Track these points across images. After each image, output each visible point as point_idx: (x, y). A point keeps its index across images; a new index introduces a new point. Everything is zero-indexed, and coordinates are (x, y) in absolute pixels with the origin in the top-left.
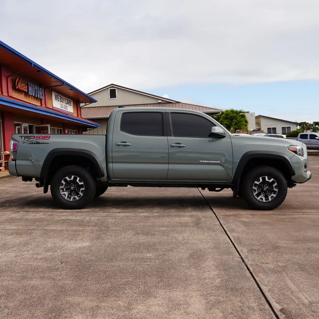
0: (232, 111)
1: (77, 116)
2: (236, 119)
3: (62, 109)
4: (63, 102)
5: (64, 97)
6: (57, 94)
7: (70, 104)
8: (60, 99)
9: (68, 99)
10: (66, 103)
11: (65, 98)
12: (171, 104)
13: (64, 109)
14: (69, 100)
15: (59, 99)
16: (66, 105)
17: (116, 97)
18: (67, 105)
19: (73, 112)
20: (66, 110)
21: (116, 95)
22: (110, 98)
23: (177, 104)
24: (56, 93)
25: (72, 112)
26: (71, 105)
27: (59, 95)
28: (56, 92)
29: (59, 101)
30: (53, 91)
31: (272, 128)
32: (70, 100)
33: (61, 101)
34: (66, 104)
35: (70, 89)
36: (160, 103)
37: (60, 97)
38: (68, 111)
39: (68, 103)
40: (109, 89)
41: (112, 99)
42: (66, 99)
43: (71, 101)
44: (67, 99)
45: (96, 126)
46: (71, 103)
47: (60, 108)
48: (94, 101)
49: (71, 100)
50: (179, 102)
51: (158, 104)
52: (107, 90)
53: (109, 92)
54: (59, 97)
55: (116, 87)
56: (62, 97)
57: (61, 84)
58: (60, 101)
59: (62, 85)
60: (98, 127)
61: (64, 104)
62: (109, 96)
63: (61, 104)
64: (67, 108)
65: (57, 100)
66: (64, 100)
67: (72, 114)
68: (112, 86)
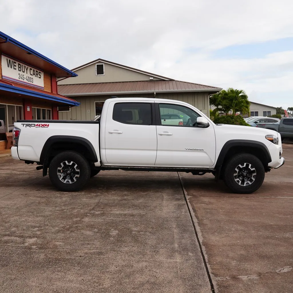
0: (232, 91)
1: (50, 91)
2: (236, 99)
3: (21, 80)
4: (24, 72)
5: (27, 67)
6: (11, 60)
7: (39, 76)
8: (19, 67)
9: (35, 70)
10: (32, 73)
11: (29, 68)
12: (164, 82)
13: (25, 81)
14: (37, 71)
15: (17, 67)
17: (103, 74)
18: (34, 77)
19: (43, 86)
20: (30, 82)
21: (104, 71)
22: (96, 74)
23: (171, 83)
24: (9, 59)
26: (40, 78)
27: (17, 63)
28: (9, 57)
29: (15, 69)
30: (3, 55)
31: (255, 112)
32: (39, 71)
33: (19, 70)
34: (31, 75)
36: (151, 81)
37: (19, 64)
40: (96, 64)
41: (99, 75)
42: (31, 69)
43: (40, 73)
44: (33, 69)
45: (74, 104)
46: (40, 75)
47: (19, 79)
48: (75, 76)
49: (41, 72)
50: (173, 80)
51: (149, 81)
52: (94, 65)
53: (96, 67)
54: (17, 65)
56: (23, 65)
58: (17, 69)
59: (5, 42)
60: (76, 105)
61: (27, 75)
62: (96, 72)
63: (19, 74)
64: (32, 81)
65: (11, 67)
66: (27, 70)
67: (43, 89)
68: (100, 62)
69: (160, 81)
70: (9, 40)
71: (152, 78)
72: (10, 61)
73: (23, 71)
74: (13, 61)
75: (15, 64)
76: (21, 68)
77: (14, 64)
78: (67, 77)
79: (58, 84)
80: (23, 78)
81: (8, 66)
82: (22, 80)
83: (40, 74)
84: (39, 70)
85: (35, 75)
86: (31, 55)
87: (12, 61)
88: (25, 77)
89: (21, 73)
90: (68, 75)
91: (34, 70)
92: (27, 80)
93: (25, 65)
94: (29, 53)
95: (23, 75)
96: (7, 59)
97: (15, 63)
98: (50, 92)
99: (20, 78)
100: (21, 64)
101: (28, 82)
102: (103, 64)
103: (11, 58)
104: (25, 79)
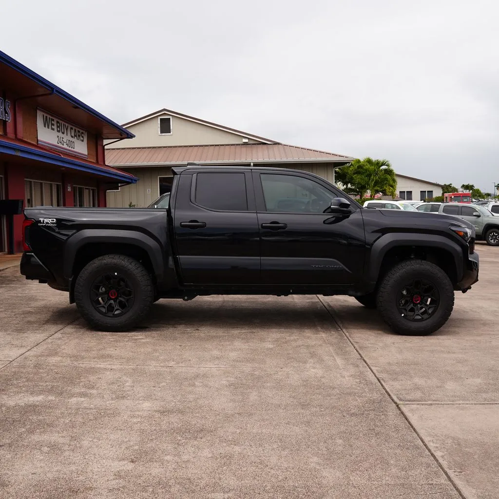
0: (369, 161)
2: (376, 174)
3: (60, 145)
4: (63, 133)
5: (67, 125)
6: (48, 116)
7: (81, 138)
8: (58, 127)
9: (77, 129)
10: (73, 135)
11: (70, 126)
12: (265, 146)
13: (65, 146)
14: (79, 131)
15: (55, 127)
16: (71, 139)
17: (170, 133)
18: (75, 140)
20: (70, 148)
21: (171, 128)
22: (159, 133)
23: (276, 148)
25: (86, 153)
26: (83, 141)
27: (56, 120)
28: (46, 113)
29: (53, 129)
32: (81, 131)
33: (58, 131)
34: (72, 137)
35: (73, 107)
36: (245, 144)
37: (57, 122)
38: (75, 150)
39: (75, 136)
40: (159, 118)
41: (163, 134)
42: (71, 129)
43: (82, 133)
44: (74, 128)
45: (130, 181)
46: (83, 137)
47: (58, 145)
48: (131, 136)
49: (84, 132)
50: (279, 144)
51: (242, 145)
52: (155, 119)
53: (159, 122)
55: (171, 115)
56: (63, 123)
57: (49, 92)
58: (56, 130)
59: (50, 94)
60: (133, 182)
61: (67, 137)
62: (159, 129)
63: (58, 136)
64: (73, 146)
65: (48, 128)
66: (67, 129)
67: (86, 158)
68: (165, 113)
69: (258, 144)
70: (56, 91)
71: (246, 141)
72: (46, 117)
73: (63, 131)
74: (51, 117)
75: (53, 122)
76: (60, 127)
77: (51, 122)
78: (122, 139)
80: (62, 142)
81: (45, 126)
82: (62, 146)
83: (83, 135)
84: (82, 129)
86: (78, 109)
87: (49, 118)
88: (65, 140)
89: (60, 134)
90: (121, 135)
91: (75, 130)
92: (67, 145)
93: (65, 124)
94: (76, 107)
95: (63, 138)
97: (53, 120)
98: (94, 162)
99: (59, 142)
100: (60, 122)
101: (68, 148)
102: (171, 117)
103: (48, 114)
104: (65, 144)
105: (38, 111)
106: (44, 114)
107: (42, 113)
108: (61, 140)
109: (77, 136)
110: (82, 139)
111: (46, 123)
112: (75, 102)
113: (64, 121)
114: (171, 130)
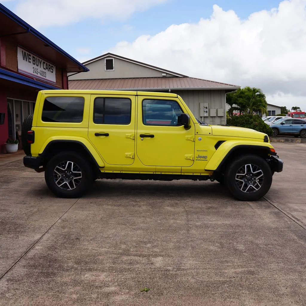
3: (35, 74)
4: (38, 66)
5: (40, 60)
6: (27, 52)
8: (33, 61)
9: (48, 64)
10: (45, 67)
11: (43, 61)
12: (178, 79)
13: (39, 75)
15: (31, 61)
16: (44, 71)
18: (46, 71)
20: (43, 77)
21: (114, 66)
22: (106, 69)
23: (185, 79)
24: (24, 51)
25: (55, 82)
26: (52, 72)
27: (32, 55)
28: (24, 49)
29: (30, 62)
30: (20, 47)
32: (51, 65)
33: (34, 64)
34: (44, 69)
35: (45, 45)
36: (164, 77)
37: (33, 57)
38: (47, 78)
39: (47, 68)
40: (106, 59)
41: (108, 70)
42: (44, 63)
44: (46, 62)
46: (52, 69)
48: (86, 70)
49: (53, 66)
50: (187, 77)
51: (162, 77)
52: (103, 60)
53: (105, 62)
54: (31, 57)
55: (113, 57)
56: (38, 58)
57: (25, 31)
59: (26, 33)
61: (40, 69)
62: (105, 67)
63: (33, 67)
64: (45, 75)
65: (26, 61)
66: (40, 63)
67: (55, 85)
68: (109, 56)
69: (172, 77)
70: (31, 30)
71: (165, 75)
72: (25, 53)
73: (37, 64)
74: (28, 53)
76: (35, 61)
77: (29, 57)
78: (79, 72)
79: (69, 79)
80: (37, 72)
81: (24, 60)
82: (36, 75)
85: (48, 69)
86: (49, 47)
87: (27, 54)
88: (39, 71)
89: (35, 66)
90: (80, 69)
91: (47, 64)
92: (40, 74)
93: (39, 59)
94: (47, 45)
96: (23, 51)
97: (30, 55)
98: (61, 88)
99: (34, 72)
100: (35, 57)
101: (41, 77)
102: (113, 59)
103: (26, 50)
104: (39, 73)
105: (18, 48)
106: (23, 50)
107: (22, 50)
108: (36, 70)
109: (49, 68)
110: (52, 71)
111: (25, 57)
112: (46, 41)
113: (38, 57)
114: (114, 68)
